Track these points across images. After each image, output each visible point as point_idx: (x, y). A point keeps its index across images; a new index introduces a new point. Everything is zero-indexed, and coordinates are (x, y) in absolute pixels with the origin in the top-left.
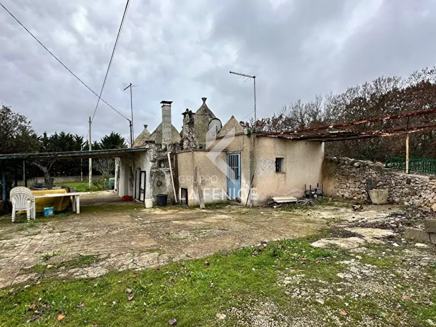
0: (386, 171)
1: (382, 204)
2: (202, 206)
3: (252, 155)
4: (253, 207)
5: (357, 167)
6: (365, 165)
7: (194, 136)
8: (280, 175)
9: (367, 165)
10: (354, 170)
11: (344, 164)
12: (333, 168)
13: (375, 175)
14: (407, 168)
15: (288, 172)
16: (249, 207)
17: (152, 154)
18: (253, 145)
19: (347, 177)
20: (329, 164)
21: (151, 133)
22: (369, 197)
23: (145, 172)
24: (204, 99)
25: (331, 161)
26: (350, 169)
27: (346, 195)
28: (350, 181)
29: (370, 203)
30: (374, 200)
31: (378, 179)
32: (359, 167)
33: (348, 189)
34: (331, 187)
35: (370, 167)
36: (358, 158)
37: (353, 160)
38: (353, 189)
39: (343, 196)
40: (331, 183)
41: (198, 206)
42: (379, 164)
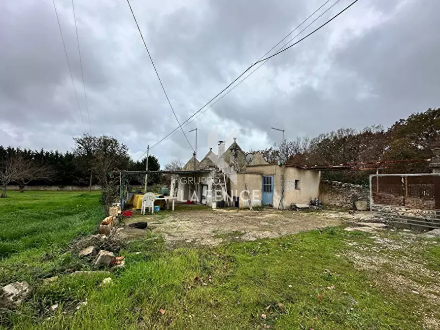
0: (364, 190)
1: (364, 211)
2: (251, 208)
3: (283, 178)
4: (283, 210)
5: (343, 187)
6: (349, 187)
7: (237, 163)
8: (298, 191)
9: (351, 186)
10: (342, 189)
11: (335, 185)
12: (327, 187)
13: (356, 193)
14: (378, 189)
15: (302, 189)
16: (280, 210)
17: (213, 174)
18: (284, 172)
19: (338, 193)
20: (324, 185)
21: (200, 161)
22: (355, 206)
23: (207, 185)
24: (235, 139)
25: (326, 183)
26: (339, 188)
27: (338, 204)
28: (339, 196)
29: (356, 209)
30: (359, 208)
31: (359, 195)
32: (345, 187)
33: (338, 200)
34: (326, 199)
35: (353, 188)
36: (344, 182)
37: (340, 182)
38: (342, 201)
39: (335, 205)
40: (326, 197)
41: (248, 208)
42: (358, 186)
